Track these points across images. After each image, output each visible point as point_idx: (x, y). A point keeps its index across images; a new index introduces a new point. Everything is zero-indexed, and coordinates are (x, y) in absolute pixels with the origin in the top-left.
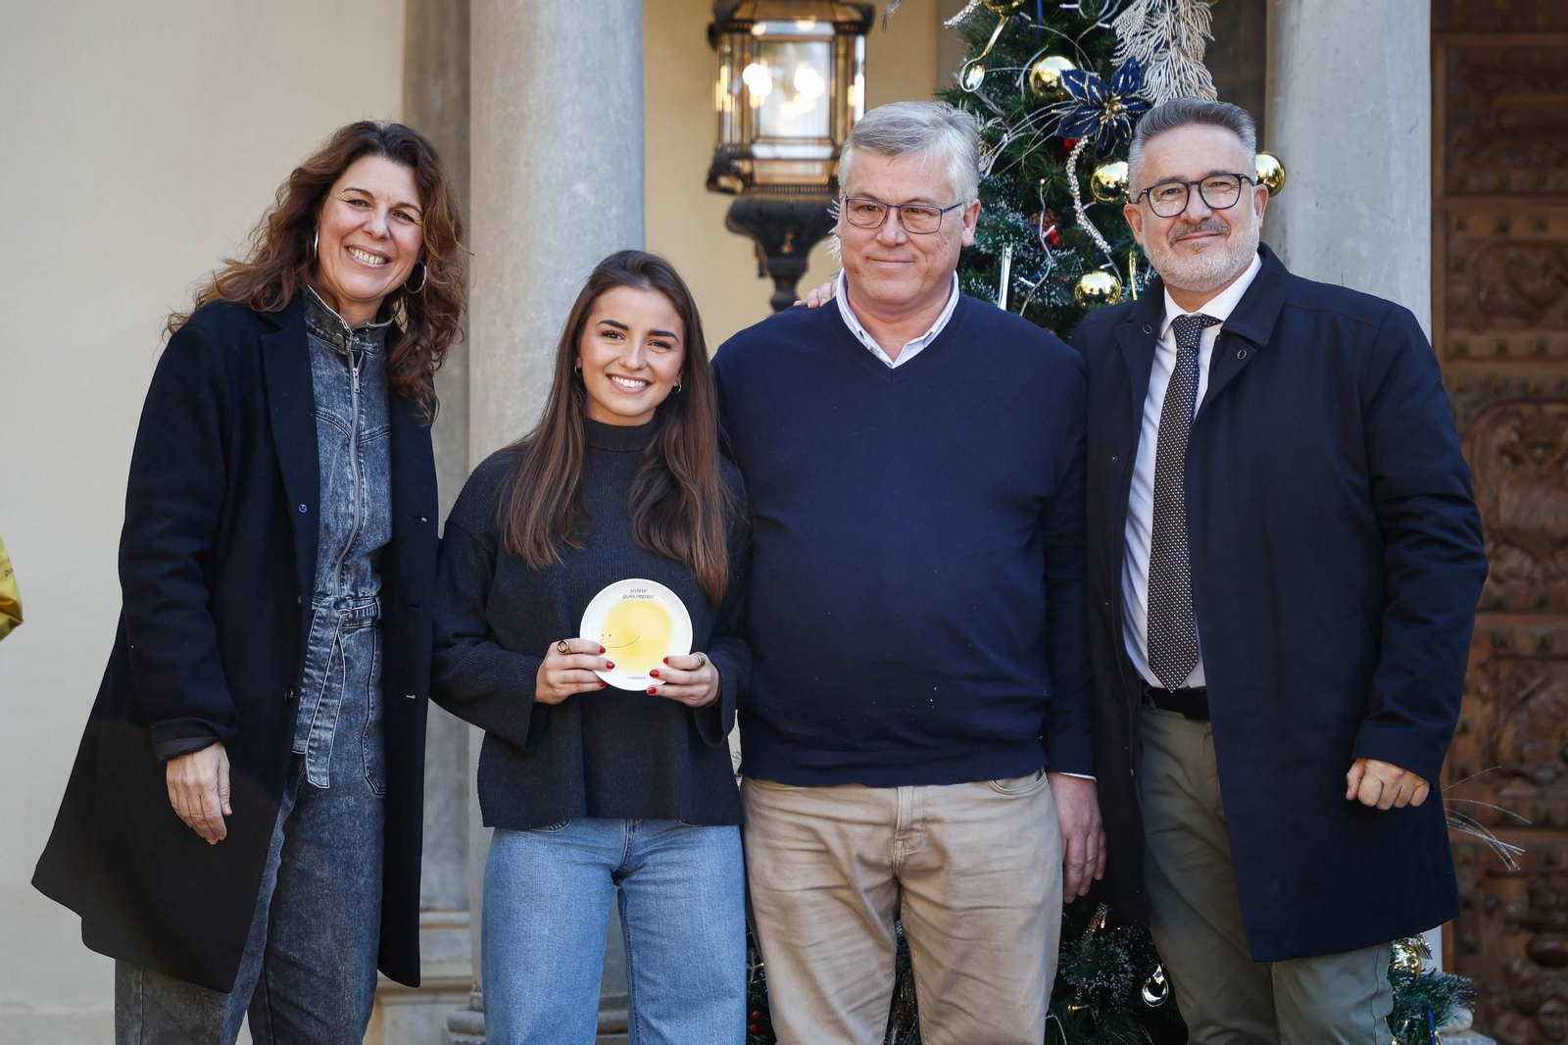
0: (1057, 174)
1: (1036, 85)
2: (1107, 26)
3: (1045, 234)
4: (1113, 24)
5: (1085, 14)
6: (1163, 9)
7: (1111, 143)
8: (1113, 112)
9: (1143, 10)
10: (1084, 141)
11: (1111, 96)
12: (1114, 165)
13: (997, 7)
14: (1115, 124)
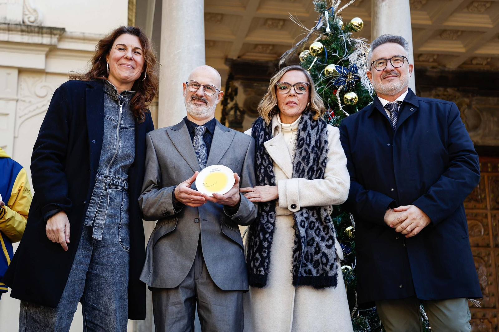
0: (333, 97)
1: (327, 73)
2: (346, 59)
3: (330, 114)
4: (348, 58)
5: (339, 56)
6: (362, 55)
7: (349, 88)
8: (350, 78)
9: (357, 55)
10: (342, 87)
11: (349, 73)
12: (350, 93)
13: (314, 53)
14: (351, 82)
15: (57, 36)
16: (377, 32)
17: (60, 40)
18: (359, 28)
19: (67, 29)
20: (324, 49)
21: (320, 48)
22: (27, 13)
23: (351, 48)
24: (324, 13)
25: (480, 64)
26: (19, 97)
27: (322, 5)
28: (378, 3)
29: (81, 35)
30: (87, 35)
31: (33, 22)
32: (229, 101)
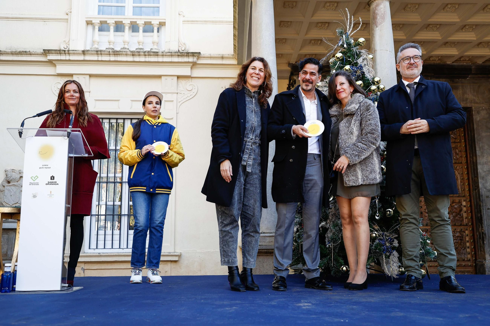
2: (356, 62)
5: (352, 60)
7: (358, 78)
8: (358, 73)
9: (362, 59)
11: (358, 70)
12: (359, 81)
13: (338, 59)
14: (359, 75)
15: (197, 57)
16: (374, 45)
17: (198, 59)
18: (363, 44)
19: (201, 53)
20: (343, 57)
21: (341, 56)
22: (180, 45)
23: (359, 55)
24: (343, 36)
25: (434, 60)
26: (178, 91)
27: (341, 32)
28: (374, 28)
29: (209, 56)
30: (212, 55)
31: (184, 51)
32: (291, 87)
